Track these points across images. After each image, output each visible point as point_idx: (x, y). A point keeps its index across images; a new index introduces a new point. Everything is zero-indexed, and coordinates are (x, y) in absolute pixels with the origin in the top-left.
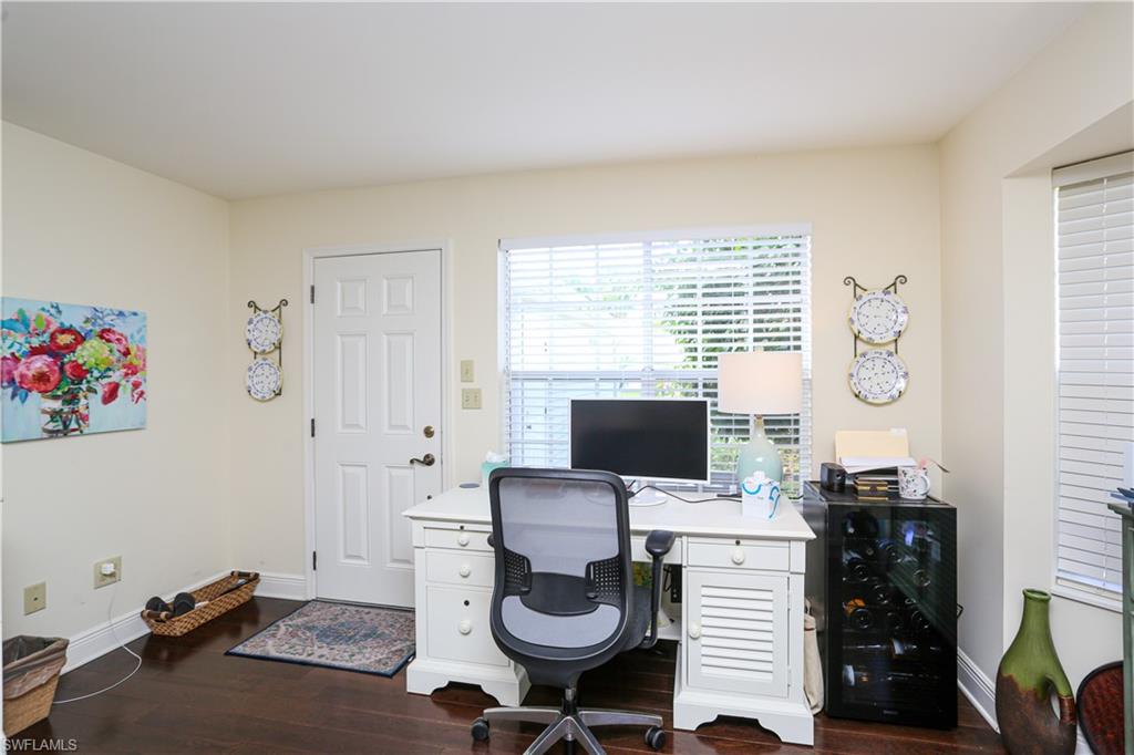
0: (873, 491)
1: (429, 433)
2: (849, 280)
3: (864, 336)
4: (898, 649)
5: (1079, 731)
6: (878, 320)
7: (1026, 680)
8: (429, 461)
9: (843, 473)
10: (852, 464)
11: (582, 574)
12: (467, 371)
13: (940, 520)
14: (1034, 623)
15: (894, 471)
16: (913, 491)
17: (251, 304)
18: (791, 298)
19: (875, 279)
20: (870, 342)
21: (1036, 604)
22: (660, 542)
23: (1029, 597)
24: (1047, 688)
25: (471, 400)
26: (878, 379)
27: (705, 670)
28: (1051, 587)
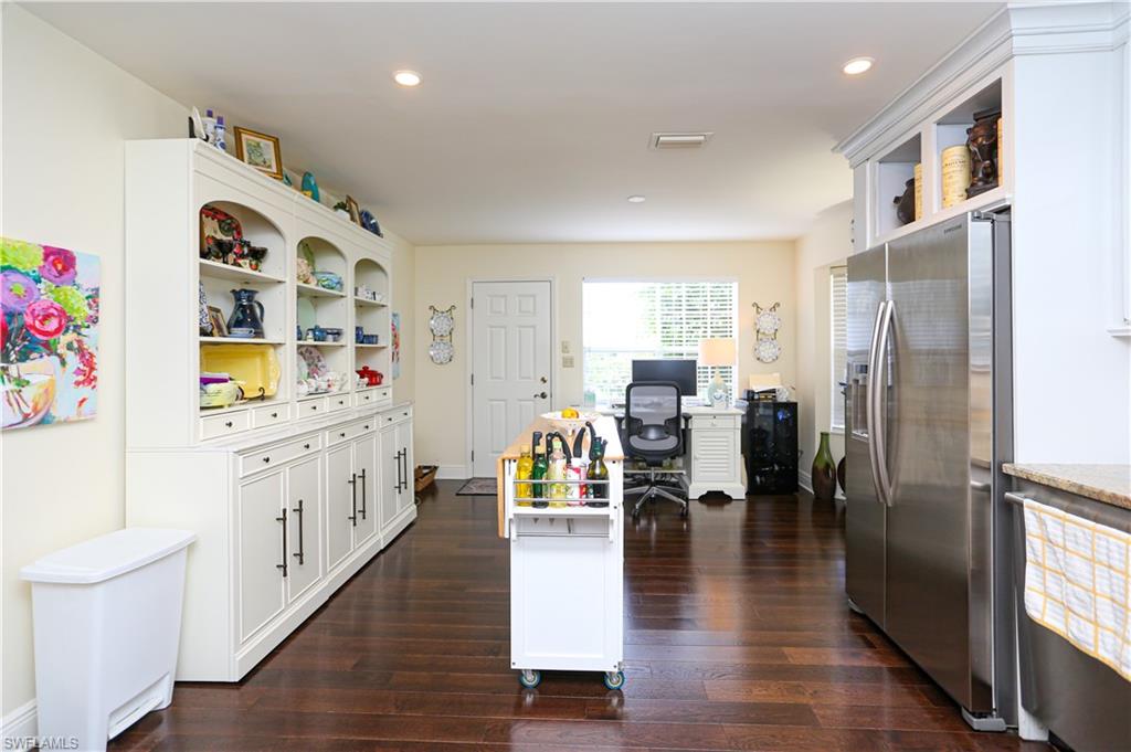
0: (766, 398)
1: (544, 380)
2: (755, 305)
3: (762, 331)
4: (776, 468)
5: (838, 483)
6: (767, 323)
7: (821, 466)
8: (543, 396)
9: (753, 392)
10: (757, 388)
11: (663, 423)
12: (565, 348)
13: (791, 407)
14: (824, 443)
15: (773, 391)
16: (782, 398)
17: (431, 307)
18: (728, 312)
19: (766, 304)
20: (764, 333)
21: (825, 436)
22: (688, 418)
23: (822, 434)
24: (828, 466)
25: (568, 363)
26: (767, 351)
27: (702, 474)
28: (831, 431)
